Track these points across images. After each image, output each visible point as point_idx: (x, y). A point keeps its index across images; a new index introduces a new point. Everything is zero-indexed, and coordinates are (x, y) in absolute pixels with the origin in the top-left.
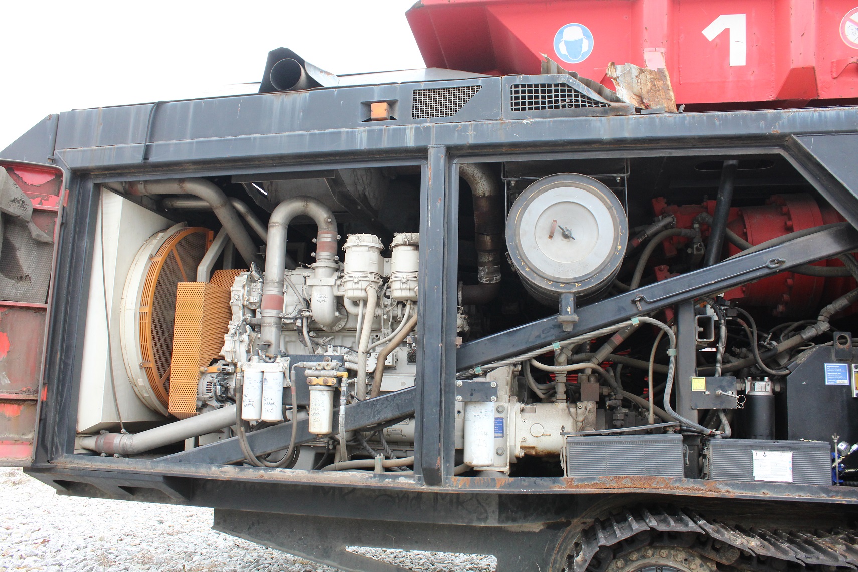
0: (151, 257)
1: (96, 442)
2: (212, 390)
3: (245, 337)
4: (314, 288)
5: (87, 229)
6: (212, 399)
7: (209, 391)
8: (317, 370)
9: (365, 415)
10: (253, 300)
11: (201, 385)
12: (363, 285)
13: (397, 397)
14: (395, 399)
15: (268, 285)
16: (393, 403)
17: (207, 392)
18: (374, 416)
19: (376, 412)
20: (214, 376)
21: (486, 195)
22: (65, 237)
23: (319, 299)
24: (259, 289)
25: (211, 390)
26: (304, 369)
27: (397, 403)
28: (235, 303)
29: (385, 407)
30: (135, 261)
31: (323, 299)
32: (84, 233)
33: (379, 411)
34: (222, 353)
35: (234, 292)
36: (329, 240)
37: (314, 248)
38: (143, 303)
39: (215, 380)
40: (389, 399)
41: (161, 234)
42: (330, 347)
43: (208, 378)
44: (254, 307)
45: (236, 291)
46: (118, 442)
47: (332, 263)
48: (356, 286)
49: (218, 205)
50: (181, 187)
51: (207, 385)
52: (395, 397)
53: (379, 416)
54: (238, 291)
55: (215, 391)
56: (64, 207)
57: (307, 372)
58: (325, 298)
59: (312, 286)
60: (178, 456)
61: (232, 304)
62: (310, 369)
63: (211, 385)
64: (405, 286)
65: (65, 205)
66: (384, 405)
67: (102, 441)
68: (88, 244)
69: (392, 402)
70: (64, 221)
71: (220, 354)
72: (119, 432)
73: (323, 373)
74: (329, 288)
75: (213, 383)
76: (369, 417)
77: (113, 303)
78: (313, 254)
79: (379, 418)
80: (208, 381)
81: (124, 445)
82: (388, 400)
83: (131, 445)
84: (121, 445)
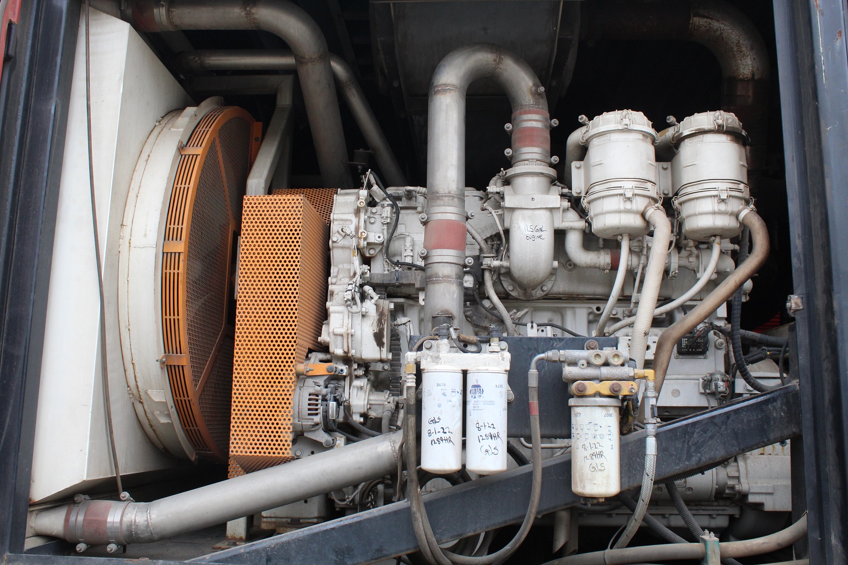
0: (181, 148)
1: (67, 520)
2: (320, 411)
3: (369, 306)
4: (517, 213)
5: (57, 78)
6: (317, 427)
7: (313, 412)
8: (589, 364)
9: (671, 455)
10: (374, 238)
11: (297, 400)
12: (640, 204)
13: (733, 417)
14: (730, 421)
15: (439, 202)
16: (726, 429)
17: (309, 414)
18: (689, 457)
19: (693, 448)
20: (321, 381)
21: (756, 77)
22: (11, 89)
23: (530, 234)
24: (387, 217)
25: (317, 410)
26: (560, 363)
27: (733, 430)
28: (342, 243)
29: (711, 438)
30: (144, 156)
31: (538, 234)
32: (51, 84)
33: (698, 446)
34: (324, 337)
35: (336, 223)
36: (539, 125)
37: (507, 140)
38: (169, 235)
39: (324, 391)
40: (716, 421)
41: (190, 110)
42: (532, 327)
43: (310, 387)
44: (372, 252)
45: (342, 220)
46: (117, 519)
47: (545, 167)
48: (628, 206)
49: (314, 57)
50: (248, 14)
51: (310, 400)
52: (728, 418)
53: (699, 455)
54: (347, 220)
55: (326, 412)
56: (10, 24)
57: (569, 371)
58: (541, 233)
59: (512, 209)
60: (264, 549)
61: (335, 245)
62: (574, 363)
63: (317, 400)
64: (723, 207)
65: (14, 20)
66: (709, 434)
67: (81, 518)
68: (59, 109)
69: (723, 428)
70: (11, 52)
71: (320, 339)
72: (117, 498)
73: (605, 371)
74: (545, 214)
75: (320, 397)
76: (679, 459)
77: (109, 232)
78: (508, 152)
79: (700, 459)
80: (312, 391)
81: (131, 525)
82: (715, 424)
83: (148, 526)
84: (124, 527)
